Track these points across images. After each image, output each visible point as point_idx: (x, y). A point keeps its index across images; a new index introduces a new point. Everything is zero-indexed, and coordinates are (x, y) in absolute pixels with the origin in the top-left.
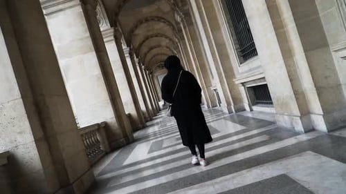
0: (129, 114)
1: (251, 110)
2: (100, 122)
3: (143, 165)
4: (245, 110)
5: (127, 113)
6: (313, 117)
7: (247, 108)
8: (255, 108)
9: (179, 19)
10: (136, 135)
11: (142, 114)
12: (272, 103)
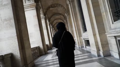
0: (47, 44)
1: (86, 48)
2: (37, 46)
3: (50, 61)
4: (84, 47)
5: (46, 44)
6: (100, 52)
7: (85, 47)
8: (87, 47)
9: (66, 15)
10: (49, 51)
11: (51, 45)
12: (90, 46)
